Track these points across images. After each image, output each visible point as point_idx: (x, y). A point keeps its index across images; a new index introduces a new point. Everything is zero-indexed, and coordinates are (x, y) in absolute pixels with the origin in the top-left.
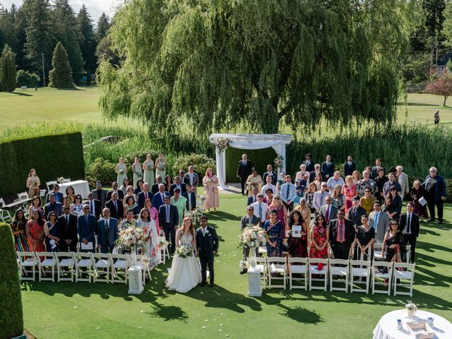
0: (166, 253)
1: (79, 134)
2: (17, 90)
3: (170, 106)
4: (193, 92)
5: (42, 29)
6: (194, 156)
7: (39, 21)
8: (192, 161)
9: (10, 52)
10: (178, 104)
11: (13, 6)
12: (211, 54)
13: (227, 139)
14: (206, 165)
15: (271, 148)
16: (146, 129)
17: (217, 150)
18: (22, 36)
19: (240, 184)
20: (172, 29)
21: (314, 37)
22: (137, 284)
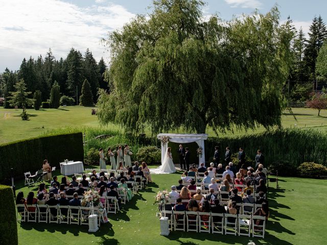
0: (117, 207)
1: (81, 134)
2: (60, 107)
3: (138, 117)
4: (152, 108)
5: (77, 72)
6: (150, 147)
7: (76, 67)
8: (148, 150)
9: (57, 85)
10: (142, 116)
11: (61, 59)
12: (162, 85)
13: (168, 137)
14: (156, 152)
15: (195, 142)
16: (123, 131)
17: (162, 143)
18: (65, 76)
19: (180, 165)
20: (139, 72)
21: (224, 74)
22: (94, 225)
